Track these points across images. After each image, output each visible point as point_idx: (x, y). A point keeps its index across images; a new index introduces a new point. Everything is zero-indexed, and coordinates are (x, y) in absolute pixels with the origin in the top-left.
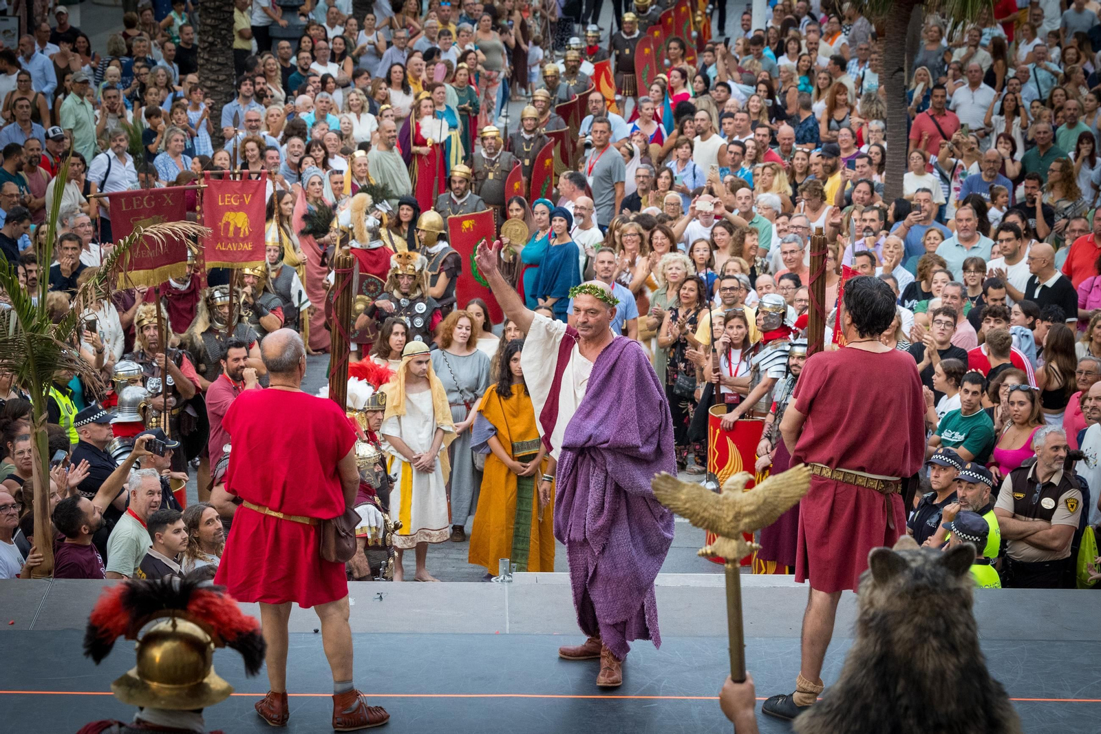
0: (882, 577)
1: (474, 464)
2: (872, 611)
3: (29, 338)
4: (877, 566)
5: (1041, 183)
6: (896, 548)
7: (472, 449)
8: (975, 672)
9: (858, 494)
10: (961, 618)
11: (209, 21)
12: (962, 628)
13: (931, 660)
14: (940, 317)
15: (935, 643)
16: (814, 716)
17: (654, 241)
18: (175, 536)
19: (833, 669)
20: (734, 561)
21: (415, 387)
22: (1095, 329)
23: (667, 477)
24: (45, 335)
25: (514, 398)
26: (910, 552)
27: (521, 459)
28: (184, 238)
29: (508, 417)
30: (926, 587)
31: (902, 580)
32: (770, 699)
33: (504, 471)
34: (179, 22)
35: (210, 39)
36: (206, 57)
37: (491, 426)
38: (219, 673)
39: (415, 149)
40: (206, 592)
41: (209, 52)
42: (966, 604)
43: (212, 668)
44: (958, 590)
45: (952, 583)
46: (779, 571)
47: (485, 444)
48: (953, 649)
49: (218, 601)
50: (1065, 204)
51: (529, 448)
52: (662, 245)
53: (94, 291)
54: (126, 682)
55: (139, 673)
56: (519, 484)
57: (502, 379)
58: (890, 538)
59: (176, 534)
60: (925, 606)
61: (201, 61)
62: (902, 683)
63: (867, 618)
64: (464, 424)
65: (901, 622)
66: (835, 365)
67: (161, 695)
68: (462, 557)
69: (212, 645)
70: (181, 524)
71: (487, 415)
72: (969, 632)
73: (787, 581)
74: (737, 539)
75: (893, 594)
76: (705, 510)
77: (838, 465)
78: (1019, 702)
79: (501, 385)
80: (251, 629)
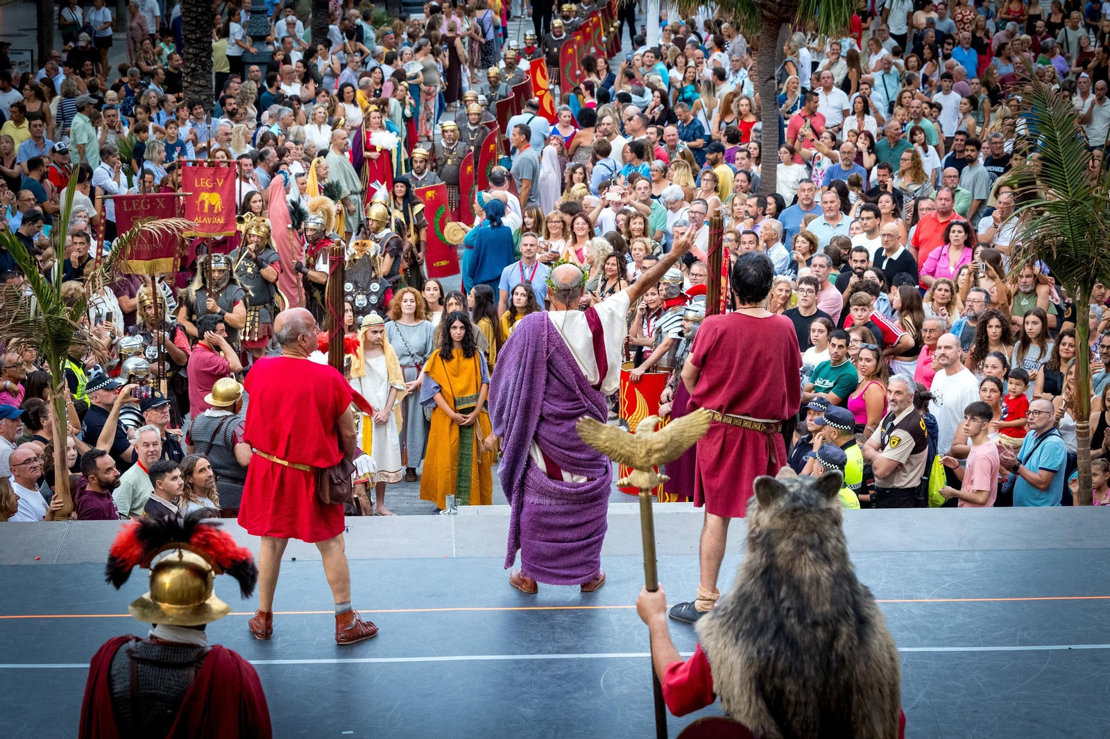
0: (765, 502)
1: (424, 417)
2: (758, 530)
3: (47, 319)
4: (761, 491)
5: (891, 171)
6: (778, 477)
7: (421, 404)
8: (846, 578)
9: (744, 436)
10: (832, 533)
11: (191, 50)
12: (833, 542)
13: (808, 569)
14: (803, 286)
15: (811, 554)
16: (712, 618)
17: (576, 226)
18: (172, 483)
19: (727, 581)
20: (647, 490)
21: (372, 353)
22: (936, 291)
23: (590, 420)
24: (61, 316)
25: (454, 361)
26: (790, 480)
27: (462, 411)
28: (176, 232)
29: (450, 376)
30: (801, 508)
31: (782, 503)
32: (676, 606)
33: (448, 421)
34: (167, 51)
35: (193, 65)
36: (189, 80)
37: (436, 385)
38: (218, 596)
39: (366, 154)
40: (206, 527)
41: (191, 76)
42: (837, 522)
43: (213, 591)
44: (829, 510)
45: (824, 504)
46: (681, 499)
47: (432, 400)
48: (827, 559)
49: (216, 535)
50: (914, 187)
51: (468, 402)
52: (582, 229)
53: (101, 278)
54: (141, 604)
55: (152, 596)
56: (461, 432)
57: (444, 344)
58: (773, 470)
59: (174, 480)
60: (801, 524)
61: (185, 84)
62: (784, 589)
63: (754, 535)
64: (414, 383)
65: (782, 538)
66: (724, 327)
67: (169, 613)
68: (414, 494)
69: (213, 573)
70: (177, 472)
71: (432, 375)
72: (840, 545)
73: (688, 507)
74: (649, 471)
75: (775, 514)
76: (622, 448)
77: (726, 412)
78: (883, 603)
79: (443, 350)
80: (244, 558)
